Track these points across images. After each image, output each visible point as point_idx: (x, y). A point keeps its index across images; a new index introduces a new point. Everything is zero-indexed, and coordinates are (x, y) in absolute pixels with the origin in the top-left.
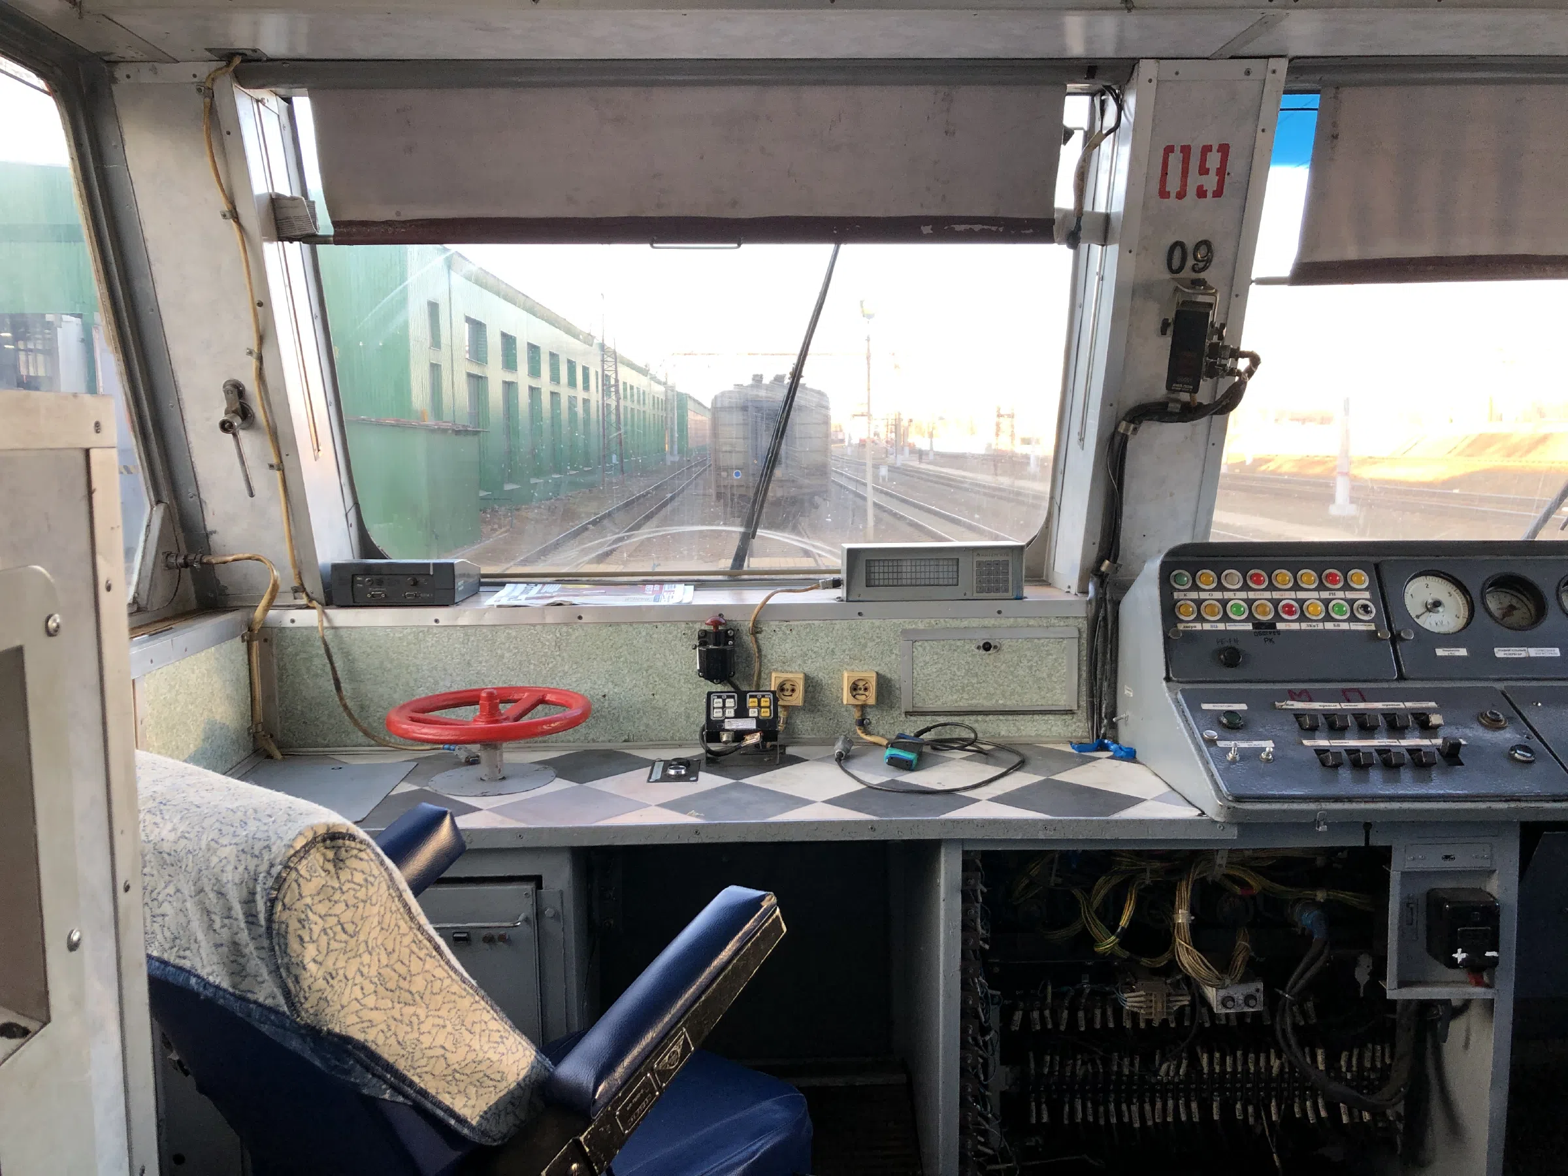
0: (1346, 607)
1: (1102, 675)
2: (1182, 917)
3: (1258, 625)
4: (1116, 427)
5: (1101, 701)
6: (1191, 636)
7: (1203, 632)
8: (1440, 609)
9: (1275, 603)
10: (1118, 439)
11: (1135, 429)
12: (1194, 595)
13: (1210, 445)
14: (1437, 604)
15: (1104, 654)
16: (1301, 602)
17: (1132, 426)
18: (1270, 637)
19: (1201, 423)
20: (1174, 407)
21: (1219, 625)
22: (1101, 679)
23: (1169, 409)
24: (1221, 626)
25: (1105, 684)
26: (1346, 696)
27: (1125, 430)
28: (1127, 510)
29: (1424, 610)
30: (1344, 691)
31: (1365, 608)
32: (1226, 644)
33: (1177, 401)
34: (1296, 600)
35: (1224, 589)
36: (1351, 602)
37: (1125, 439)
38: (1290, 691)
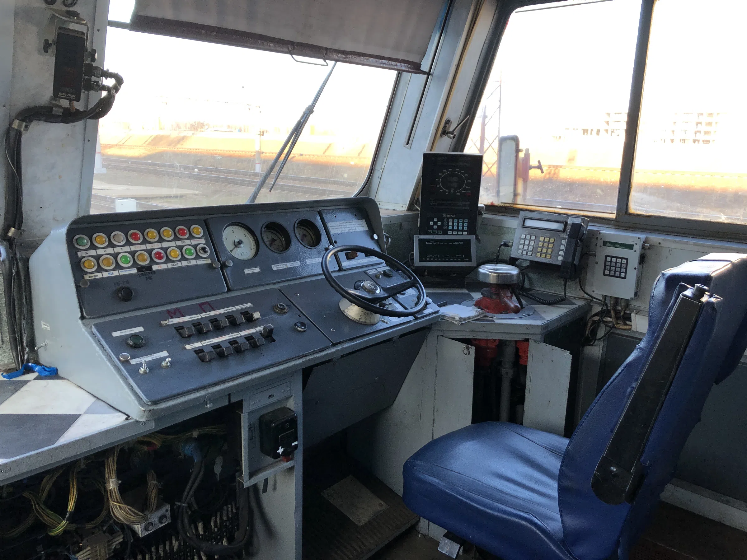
0: (193, 250)
1: (20, 315)
2: (112, 484)
3: (141, 269)
4: (11, 124)
5: (21, 334)
6: (95, 283)
7: (103, 279)
8: (242, 245)
9: (149, 252)
10: (13, 134)
11: (26, 127)
12: (93, 252)
13: (86, 141)
14: (240, 243)
15: (20, 299)
16: (166, 249)
17: (24, 124)
18: (150, 275)
19: (79, 125)
20: (57, 111)
21: (114, 272)
22: (20, 319)
23: (54, 113)
24: (116, 273)
25: (24, 322)
26: (202, 308)
27: (18, 126)
28: (25, 188)
29: (234, 246)
30: (201, 305)
31: (204, 249)
32: (122, 285)
33: (60, 107)
34: (161, 249)
35: (114, 246)
36: (195, 246)
37: (19, 134)
38: (168, 311)
